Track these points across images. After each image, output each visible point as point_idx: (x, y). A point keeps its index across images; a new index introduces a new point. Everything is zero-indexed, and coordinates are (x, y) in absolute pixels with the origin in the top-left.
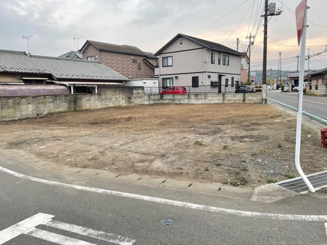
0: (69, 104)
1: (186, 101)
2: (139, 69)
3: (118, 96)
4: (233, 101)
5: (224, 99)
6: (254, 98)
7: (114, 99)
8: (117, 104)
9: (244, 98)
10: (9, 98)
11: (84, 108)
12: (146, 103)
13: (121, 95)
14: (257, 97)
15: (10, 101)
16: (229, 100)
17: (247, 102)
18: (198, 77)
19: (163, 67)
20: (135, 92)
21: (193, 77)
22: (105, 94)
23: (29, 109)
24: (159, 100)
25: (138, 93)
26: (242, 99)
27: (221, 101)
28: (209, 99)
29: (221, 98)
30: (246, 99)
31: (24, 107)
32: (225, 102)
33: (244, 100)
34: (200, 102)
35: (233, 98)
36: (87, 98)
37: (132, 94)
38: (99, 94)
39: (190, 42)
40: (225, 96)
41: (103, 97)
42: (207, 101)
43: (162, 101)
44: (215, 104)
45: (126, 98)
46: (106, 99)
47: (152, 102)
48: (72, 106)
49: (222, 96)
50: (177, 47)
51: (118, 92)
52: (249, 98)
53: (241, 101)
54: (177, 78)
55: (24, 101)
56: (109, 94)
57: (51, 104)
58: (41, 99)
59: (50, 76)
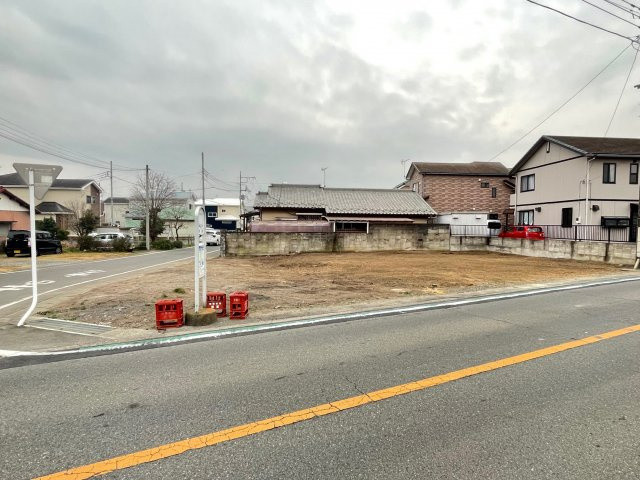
0: (327, 243)
1: (518, 251)
2: (494, 196)
3: (399, 237)
4: (587, 258)
5: (573, 251)
6: (626, 256)
7: (392, 241)
8: (397, 248)
9: (607, 252)
10: (264, 233)
11: (346, 249)
12: (453, 249)
13: (405, 236)
14: (630, 252)
15: (265, 237)
16: (581, 255)
17: (611, 261)
18: (571, 209)
19: (522, 191)
20: (430, 231)
21: (564, 210)
22: (379, 233)
23: (281, 246)
24: (482, 245)
25: (437, 234)
26: (603, 254)
27: (568, 256)
28: (551, 249)
29: (569, 250)
30: (611, 254)
31: (277, 243)
32: (574, 258)
33: (606, 257)
34: (538, 253)
35: (587, 252)
36: (352, 237)
37: (426, 234)
38: (371, 233)
39: (563, 149)
40: (575, 246)
41: (375, 237)
43: (488, 248)
44: (559, 260)
45: (414, 240)
46: (380, 240)
47: (466, 249)
48: (331, 246)
49: (569, 245)
50: (542, 158)
51: (400, 232)
52: (617, 254)
53: (602, 259)
54: (539, 210)
55: (277, 237)
56: (384, 233)
57: (306, 243)
58: (295, 237)
59: (323, 210)
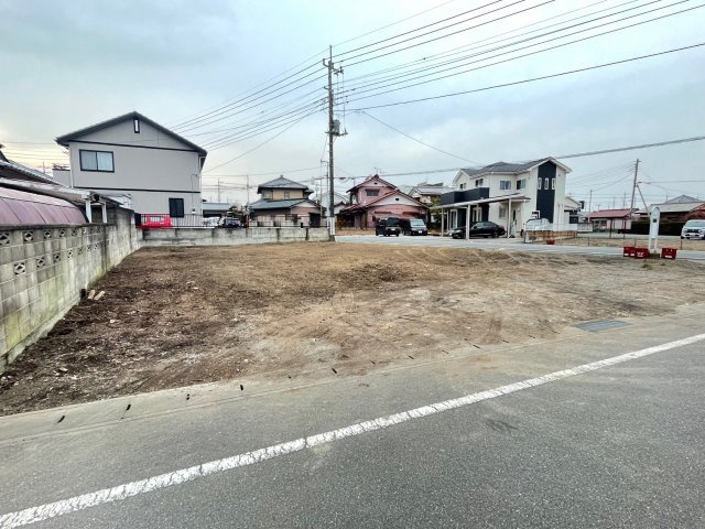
4: (292, 240)
5: (279, 236)
6: (319, 235)
9: (307, 234)
16: (287, 238)
17: (311, 240)
18: (182, 200)
19: (83, 170)
21: (170, 200)
26: (305, 235)
27: (275, 240)
29: (275, 235)
30: (310, 235)
32: (281, 241)
33: (307, 238)
34: (237, 242)
39: (161, 134)
40: (280, 231)
42: (250, 241)
44: (265, 244)
49: (275, 232)
50: (125, 134)
52: (314, 235)
53: (304, 239)
